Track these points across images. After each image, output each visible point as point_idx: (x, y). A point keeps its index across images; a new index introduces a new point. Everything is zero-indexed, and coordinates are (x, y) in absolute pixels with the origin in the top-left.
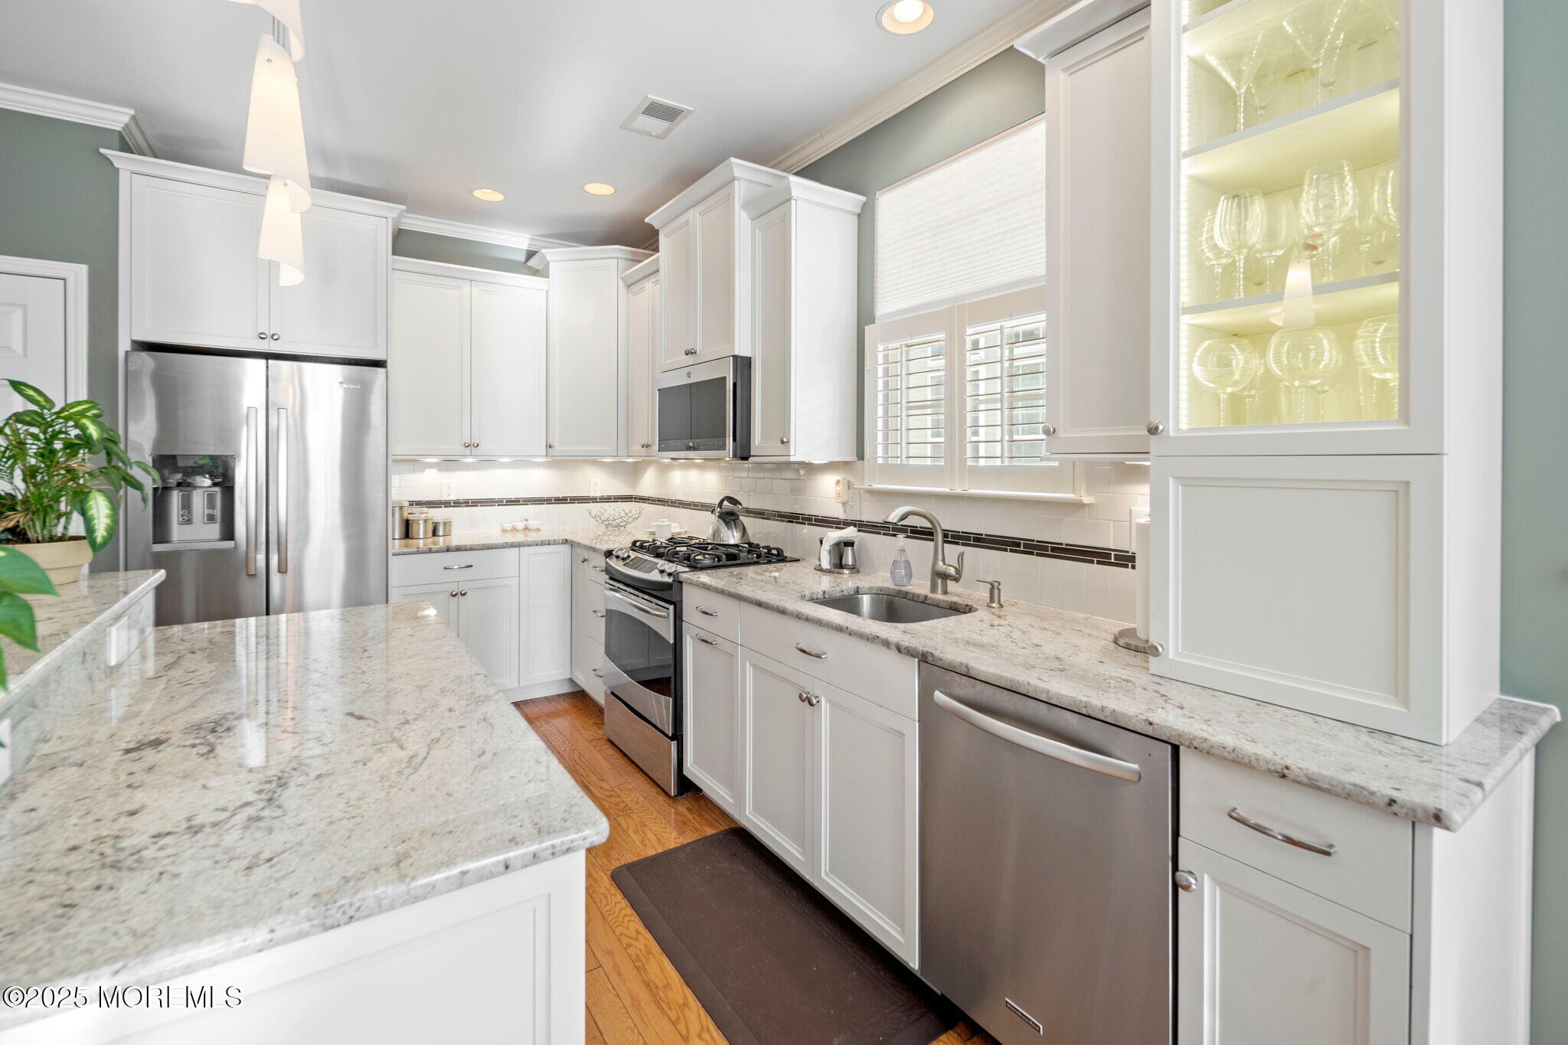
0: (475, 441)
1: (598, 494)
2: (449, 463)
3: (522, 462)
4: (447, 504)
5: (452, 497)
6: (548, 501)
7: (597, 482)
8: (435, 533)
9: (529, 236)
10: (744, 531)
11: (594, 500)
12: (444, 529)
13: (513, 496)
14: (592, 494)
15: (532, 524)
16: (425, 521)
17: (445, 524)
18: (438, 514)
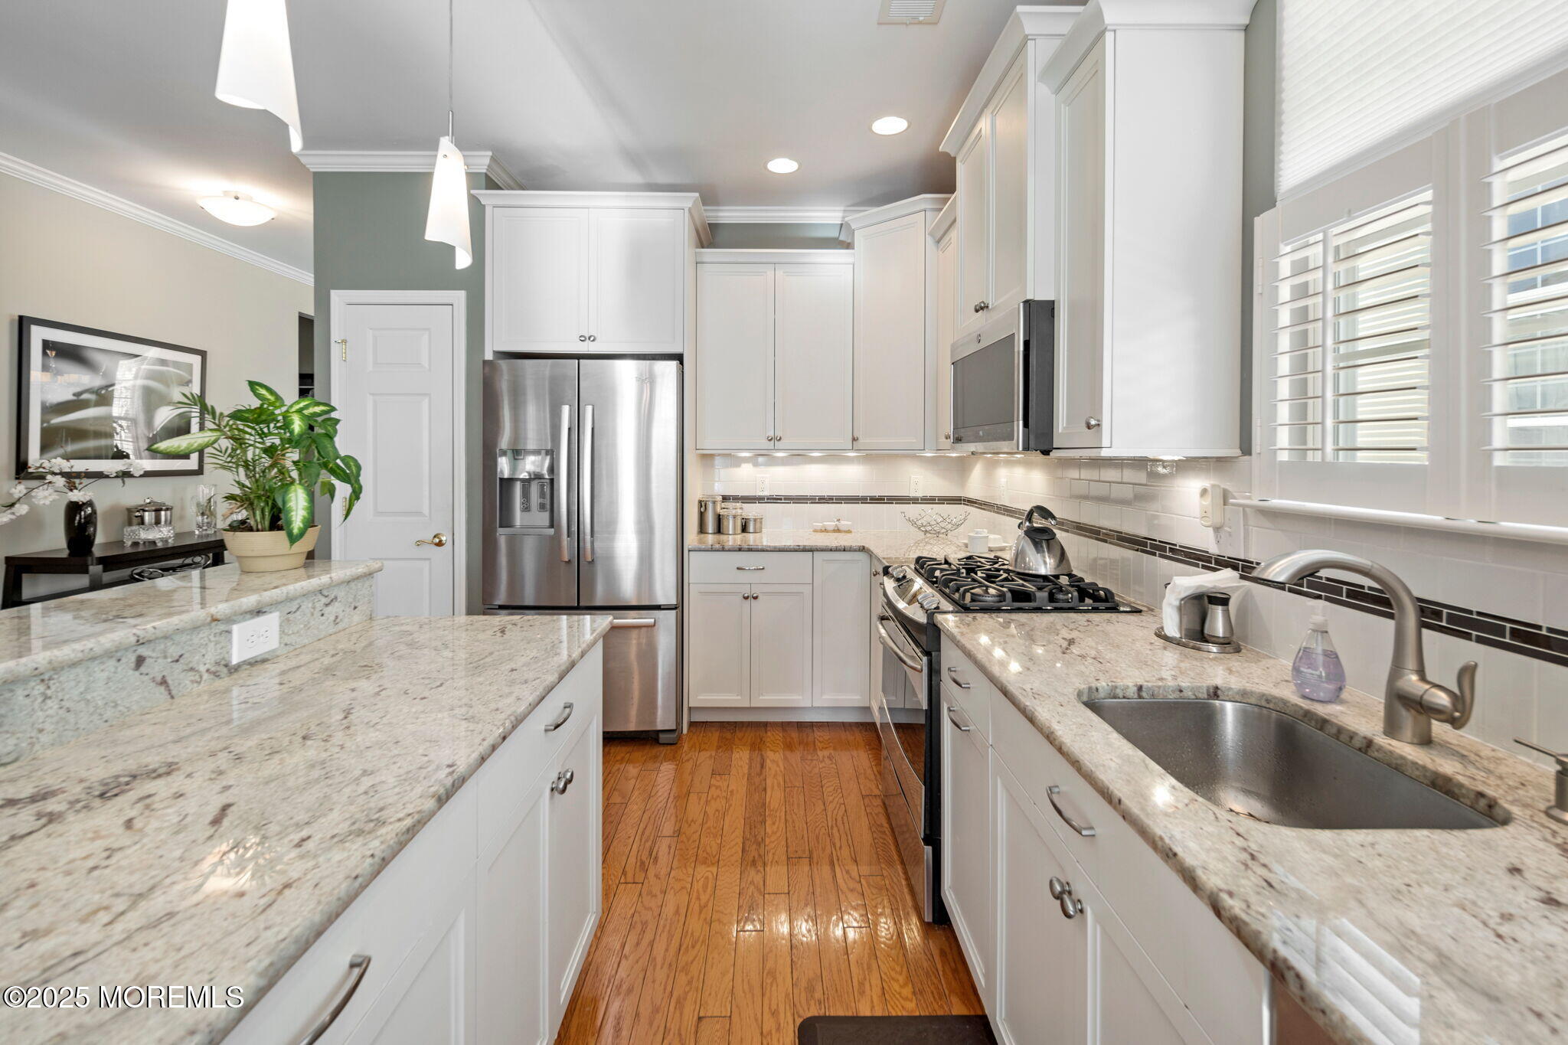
0: (779, 434)
1: (920, 494)
2: (763, 456)
3: (833, 456)
4: (759, 499)
5: (766, 493)
6: (863, 500)
7: (919, 480)
8: (744, 529)
9: (842, 208)
10: (1062, 556)
11: (915, 501)
12: (755, 525)
13: (826, 493)
14: (912, 494)
15: (845, 524)
16: (734, 517)
17: (755, 520)
18: (751, 511)
